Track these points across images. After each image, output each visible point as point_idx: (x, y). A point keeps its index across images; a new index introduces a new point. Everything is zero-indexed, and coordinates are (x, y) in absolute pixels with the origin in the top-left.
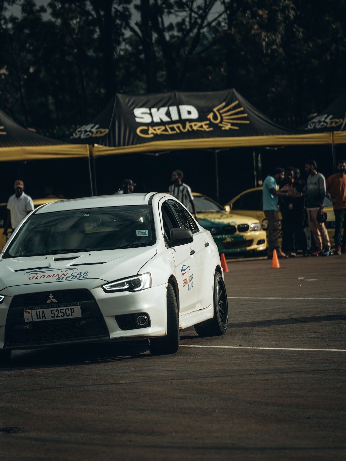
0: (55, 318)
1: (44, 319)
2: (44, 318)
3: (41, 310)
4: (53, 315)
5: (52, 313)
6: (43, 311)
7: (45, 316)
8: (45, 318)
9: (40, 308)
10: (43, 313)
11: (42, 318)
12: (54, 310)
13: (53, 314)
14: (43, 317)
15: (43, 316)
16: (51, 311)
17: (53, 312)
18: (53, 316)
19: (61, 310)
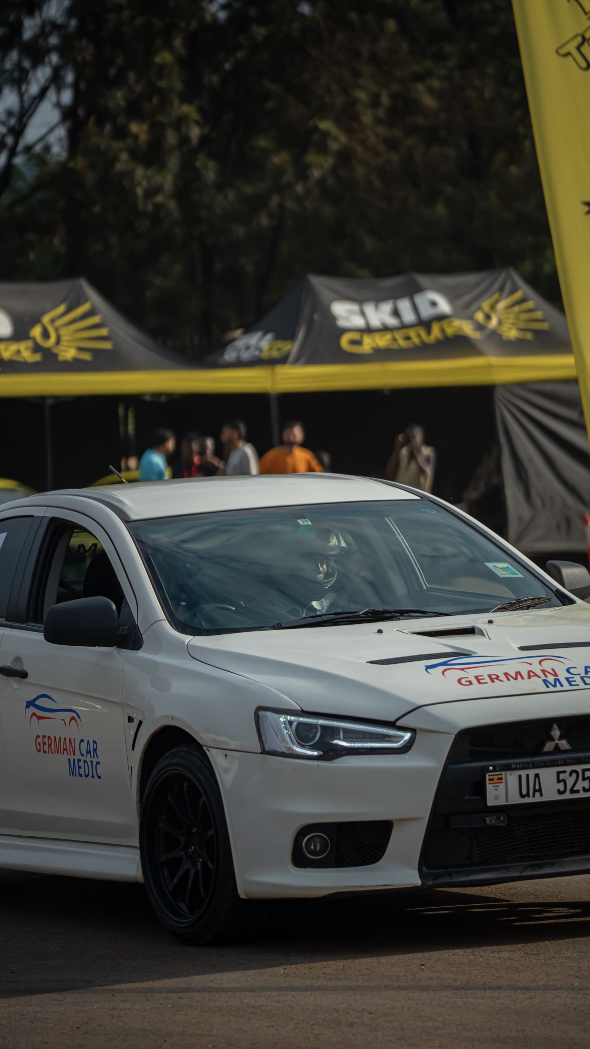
0: (568, 796)
1: (538, 799)
2: (537, 794)
3: (532, 773)
4: (561, 786)
5: (559, 781)
6: (537, 776)
7: (540, 790)
8: (541, 795)
9: (531, 766)
10: (537, 779)
11: (534, 796)
12: (565, 772)
13: (562, 784)
14: (535, 791)
15: (537, 788)
16: (559, 773)
17: (562, 776)
18: (562, 790)
19: (584, 771)
